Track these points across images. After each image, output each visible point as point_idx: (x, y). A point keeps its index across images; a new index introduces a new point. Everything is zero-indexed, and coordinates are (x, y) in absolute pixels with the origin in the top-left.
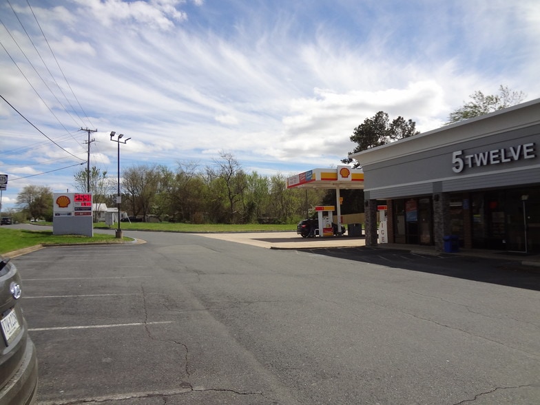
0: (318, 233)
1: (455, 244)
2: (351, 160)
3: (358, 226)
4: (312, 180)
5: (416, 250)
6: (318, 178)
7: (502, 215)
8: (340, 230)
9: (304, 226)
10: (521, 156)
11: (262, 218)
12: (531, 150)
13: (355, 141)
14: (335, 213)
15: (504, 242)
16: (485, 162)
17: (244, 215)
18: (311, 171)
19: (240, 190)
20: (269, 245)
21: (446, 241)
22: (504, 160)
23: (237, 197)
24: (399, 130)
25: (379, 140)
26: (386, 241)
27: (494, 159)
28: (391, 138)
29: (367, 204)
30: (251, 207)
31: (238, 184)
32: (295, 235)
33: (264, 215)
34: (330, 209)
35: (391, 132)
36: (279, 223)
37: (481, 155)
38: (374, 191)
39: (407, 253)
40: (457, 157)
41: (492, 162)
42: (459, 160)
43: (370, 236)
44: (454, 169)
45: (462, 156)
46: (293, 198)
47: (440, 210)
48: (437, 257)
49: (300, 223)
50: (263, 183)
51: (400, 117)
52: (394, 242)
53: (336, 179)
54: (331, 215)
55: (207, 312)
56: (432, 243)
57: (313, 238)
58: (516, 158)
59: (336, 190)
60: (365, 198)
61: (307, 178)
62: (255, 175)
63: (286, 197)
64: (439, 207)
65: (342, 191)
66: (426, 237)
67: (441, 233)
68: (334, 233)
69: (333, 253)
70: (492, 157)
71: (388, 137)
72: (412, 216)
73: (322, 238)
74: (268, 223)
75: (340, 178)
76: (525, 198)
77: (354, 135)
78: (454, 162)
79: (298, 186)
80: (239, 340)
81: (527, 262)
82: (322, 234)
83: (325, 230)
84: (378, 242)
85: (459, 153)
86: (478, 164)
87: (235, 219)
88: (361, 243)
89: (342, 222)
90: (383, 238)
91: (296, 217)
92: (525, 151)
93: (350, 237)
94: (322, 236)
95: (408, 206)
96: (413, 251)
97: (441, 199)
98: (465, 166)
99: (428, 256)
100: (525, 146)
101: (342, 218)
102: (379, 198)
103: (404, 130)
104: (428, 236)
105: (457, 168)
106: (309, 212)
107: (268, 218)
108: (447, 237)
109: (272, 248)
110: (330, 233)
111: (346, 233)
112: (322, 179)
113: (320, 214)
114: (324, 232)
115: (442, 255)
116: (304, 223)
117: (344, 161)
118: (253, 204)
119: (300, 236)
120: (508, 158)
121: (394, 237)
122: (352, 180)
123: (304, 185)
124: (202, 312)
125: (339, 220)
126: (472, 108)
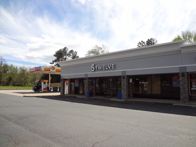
0: (41, 90)
1: (91, 94)
2: (53, 63)
3: (57, 88)
4: (40, 70)
5: (78, 96)
6: (43, 69)
7: (104, 85)
8: (50, 89)
9: (36, 87)
10: (111, 68)
11: (14, 84)
12: (114, 66)
13: (55, 56)
14: (48, 83)
15: (105, 93)
16: (101, 69)
17: (7, 82)
18: (40, 67)
19: (5, 72)
20: (22, 95)
21: (88, 93)
22: (106, 69)
23: (4, 75)
24: (71, 54)
25: (64, 57)
26: (67, 93)
27: (104, 68)
28: (69, 57)
29: (62, 80)
30: (10, 79)
31: (4, 69)
32: (32, 91)
33: (15, 83)
34: (46, 81)
35: (69, 55)
36: (22, 86)
37: (100, 66)
38: (64, 75)
39: (76, 97)
40: (93, 66)
41: (103, 69)
42: (93, 67)
43: (62, 91)
44: (92, 70)
45: (94, 66)
46: (29, 76)
47: (87, 83)
48: (85, 98)
49: (34, 86)
50: (16, 69)
51: (72, 50)
52: (70, 94)
53: (50, 70)
54: (46, 83)
55: (10, 122)
56: (83, 94)
57: (39, 92)
58: (110, 68)
59: (49, 74)
60: (61, 78)
61: (38, 69)
62: (12, 66)
63: (26, 75)
64: (86, 82)
65: (51, 75)
66: (81, 92)
67: (86, 90)
68: (48, 90)
69: (49, 98)
70: (103, 67)
71: (67, 56)
72: (77, 85)
73: (43, 92)
74: (17, 86)
75: (51, 70)
76: (111, 80)
77: (55, 54)
78: (92, 68)
79: (34, 72)
80: (30, 131)
81: (112, 99)
82: (43, 90)
83: (44, 89)
84: (65, 94)
85: (94, 65)
86: (99, 69)
87: (2, 84)
88: (59, 94)
89: (51, 86)
90: (66, 92)
91: (30, 84)
92: (112, 66)
93: (54, 92)
94: (43, 91)
95: (76, 81)
96: (78, 97)
97: (87, 79)
98: (95, 69)
99: (83, 98)
100: (112, 65)
101: (51, 85)
102: (66, 78)
103: (73, 55)
104: (82, 92)
105: (93, 70)
106: (36, 82)
107: (17, 84)
108: (89, 92)
109: (24, 96)
110: (45, 90)
111: (52, 90)
112: (44, 70)
113: (42, 83)
114: (44, 90)
115: (87, 98)
116: (36, 86)
117: (51, 63)
118: (11, 78)
119: (34, 91)
120: (108, 68)
121: (70, 92)
122: (56, 71)
123: (37, 72)
124: (8, 122)
125: (50, 86)
126: (94, 50)
